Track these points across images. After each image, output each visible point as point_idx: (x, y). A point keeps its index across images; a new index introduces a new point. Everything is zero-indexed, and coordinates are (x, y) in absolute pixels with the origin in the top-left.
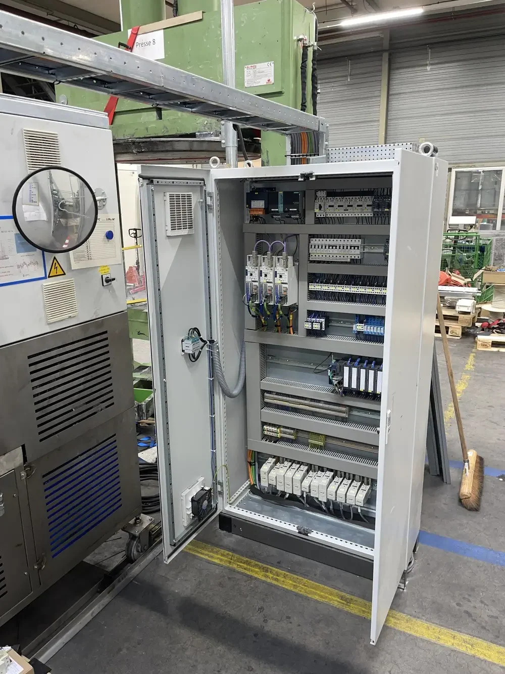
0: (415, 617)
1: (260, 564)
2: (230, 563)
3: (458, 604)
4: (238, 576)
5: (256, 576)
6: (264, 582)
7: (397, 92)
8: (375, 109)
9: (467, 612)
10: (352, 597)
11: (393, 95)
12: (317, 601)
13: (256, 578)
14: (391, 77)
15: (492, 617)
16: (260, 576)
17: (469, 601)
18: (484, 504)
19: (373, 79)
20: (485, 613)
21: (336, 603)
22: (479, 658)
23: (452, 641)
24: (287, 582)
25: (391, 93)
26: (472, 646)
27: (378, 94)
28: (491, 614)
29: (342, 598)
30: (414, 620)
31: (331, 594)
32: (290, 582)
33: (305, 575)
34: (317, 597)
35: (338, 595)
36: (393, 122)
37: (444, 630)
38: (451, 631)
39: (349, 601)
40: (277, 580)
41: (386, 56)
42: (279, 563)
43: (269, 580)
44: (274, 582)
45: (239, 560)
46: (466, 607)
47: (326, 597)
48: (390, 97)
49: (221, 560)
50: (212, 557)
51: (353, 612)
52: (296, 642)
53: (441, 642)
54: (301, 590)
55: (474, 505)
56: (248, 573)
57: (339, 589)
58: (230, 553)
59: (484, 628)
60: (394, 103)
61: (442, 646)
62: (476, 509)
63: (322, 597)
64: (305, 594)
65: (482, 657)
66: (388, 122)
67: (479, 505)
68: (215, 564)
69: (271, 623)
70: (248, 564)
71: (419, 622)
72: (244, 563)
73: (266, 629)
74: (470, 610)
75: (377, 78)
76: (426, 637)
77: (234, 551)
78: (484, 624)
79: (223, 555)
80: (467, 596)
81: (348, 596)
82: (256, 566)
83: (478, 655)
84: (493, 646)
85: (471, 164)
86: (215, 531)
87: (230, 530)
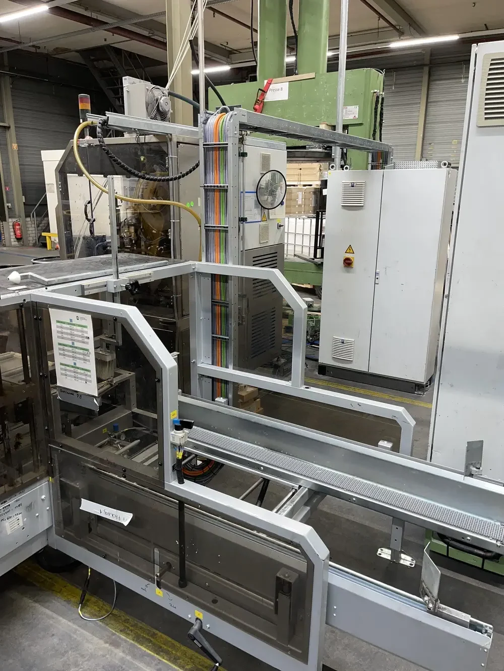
1: (344, 385)
5: (343, 389)
7: (434, 100)
8: (415, 114)
11: (431, 102)
14: (430, 87)
16: (345, 389)
19: (415, 88)
25: (429, 101)
27: (419, 101)
30: (428, 403)
31: (384, 395)
32: (362, 391)
35: (387, 396)
36: (429, 125)
39: (394, 397)
40: (354, 390)
41: (426, 69)
45: (332, 384)
48: (429, 104)
50: (318, 383)
51: (396, 400)
54: (368, 393)
60: (432, 109)
64: (371, 395)
66: (426, 126)
70: (338, 385)
75: (418, 88)
79: (323, 382)
82: (342, 386)
86: (316, 375)
87: (324, 374)
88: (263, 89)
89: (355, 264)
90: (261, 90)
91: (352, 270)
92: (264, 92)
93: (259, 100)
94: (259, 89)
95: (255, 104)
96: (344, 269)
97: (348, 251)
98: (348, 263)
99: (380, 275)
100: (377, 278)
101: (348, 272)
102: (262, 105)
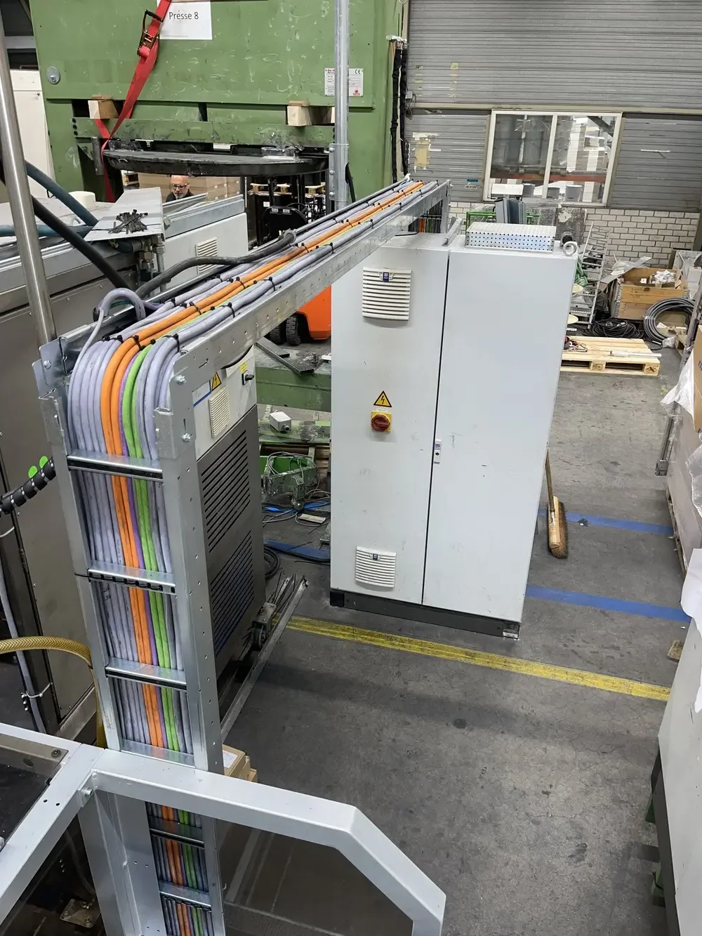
0: (531, 660)
1: (384, 634)
2: (353, 636)
3: (565, 646)
4: (366, 648)
5: (383, 645)
6: (392, 650)
9: (573, 651)
10: (475, 652)
12: (445, 660)
13: (383, 648)
15: (594, 652)
16: (387, 645)
17: (573, 641)
18: (571, 551)
20: (587, 650)
21: (463, 659)
22: (589, 687)
23: (566, 676)
24: (415, 647)
26: (582, 678)
28: (592, 650)
29: (466, 653)
30: (531, 663)
31: (456, 651)
32: (417, 646)
33: (427, 638)
34: (444, 656)
35: (462, 652)
37: (558, 668)
38: (562, 668)
39: (473, 656)
40: (403, 646)
42: (400, 630)
43: (397, 648)
44: (402, 649)
45: (362, 633)
46: (571, 646)
47: (452, 655)
49: (344, 635)
50: (335, 633)
51: (478, 664)
52: (439, 696)
53: (557, 678)
54: (428, 652)
55: (563, 553)
56: (375, 643)
57: (462, 646)
58: (351, 627)
59: (588, 662)
61: (559, 682)
62: (563, 557)
63: (448, 655)
64: (434, 655)
65: (591, 685)
67: (567, 553)
68: (339, 639)
69: (411, 684)
70: (372, 635)
71: (536, 664)
72: (367, 635)
73: (409, 689)
74: (576, 649)
76: (544, 675)
77: (352, 625)
78: (588, 660)
79: (343, 630)
80: (571, 638)
81: (471, 651)
82: (380, 636)
83: (588, 684)
84: (599, 676)
85: (516, 105)
86: (326, 608)
87: (342, 605)
88: (154, 12)
89: (394, 427)
90: (150, 14)
91: (388, 436)
92: (158, 19)
93: (147, 36)
94: (147, 13)
95: (141, 45)
96: (374, 434)
97: (380, 402)
98: (380, 425)
99: (442, 447)
100: (437, 454)
101: (382, 439)
102: (155, 47)
